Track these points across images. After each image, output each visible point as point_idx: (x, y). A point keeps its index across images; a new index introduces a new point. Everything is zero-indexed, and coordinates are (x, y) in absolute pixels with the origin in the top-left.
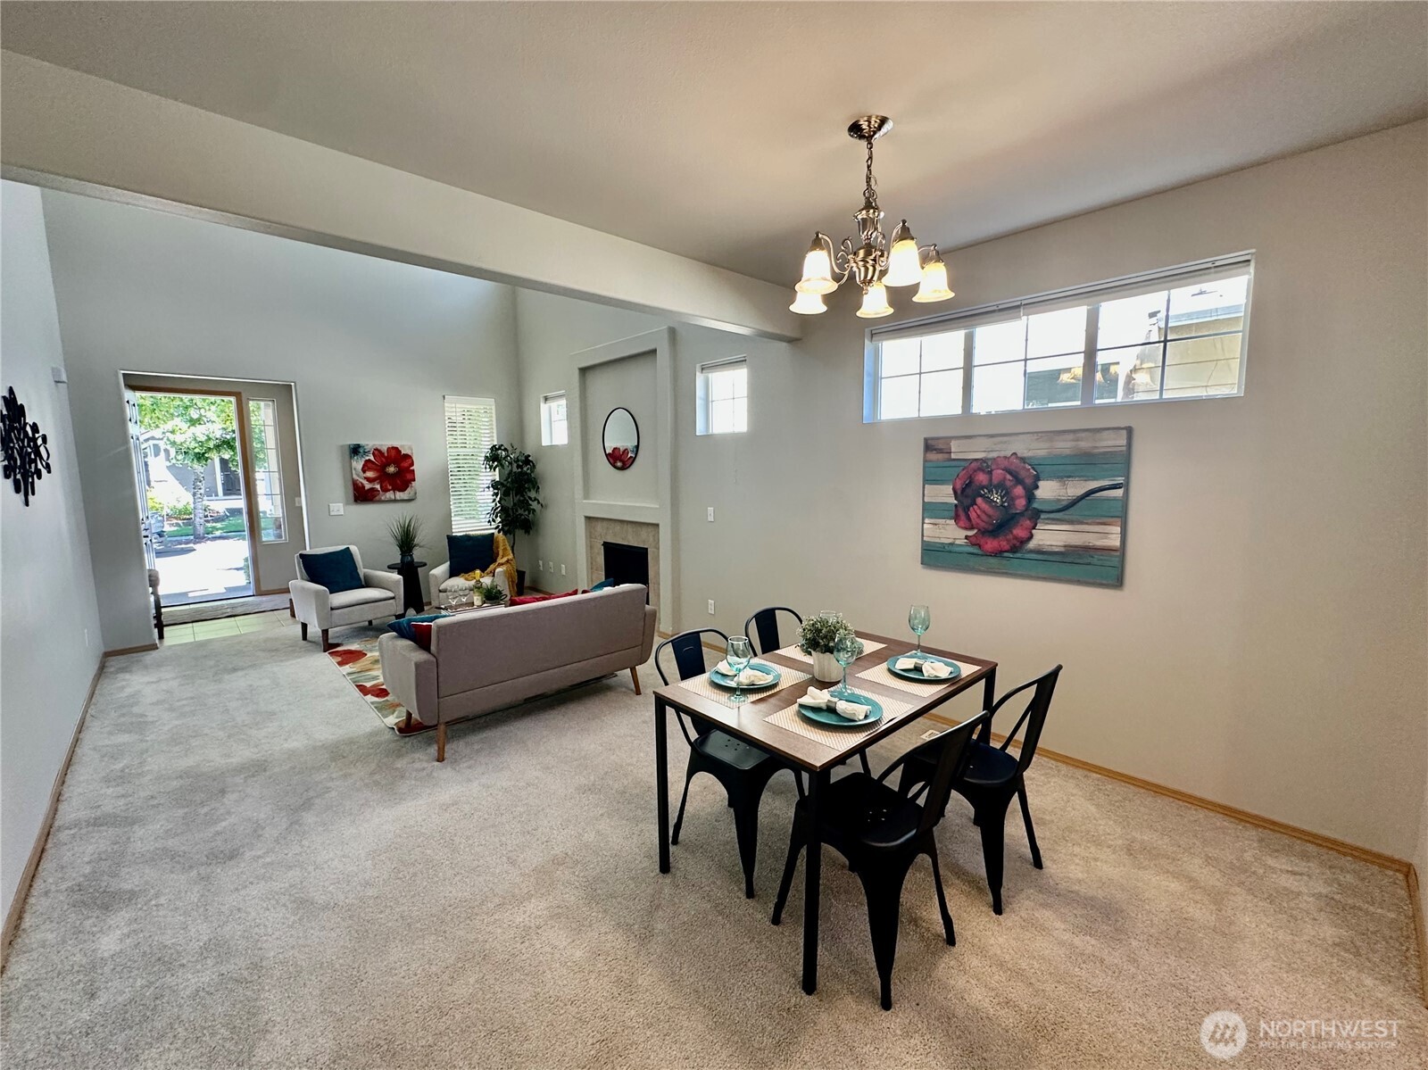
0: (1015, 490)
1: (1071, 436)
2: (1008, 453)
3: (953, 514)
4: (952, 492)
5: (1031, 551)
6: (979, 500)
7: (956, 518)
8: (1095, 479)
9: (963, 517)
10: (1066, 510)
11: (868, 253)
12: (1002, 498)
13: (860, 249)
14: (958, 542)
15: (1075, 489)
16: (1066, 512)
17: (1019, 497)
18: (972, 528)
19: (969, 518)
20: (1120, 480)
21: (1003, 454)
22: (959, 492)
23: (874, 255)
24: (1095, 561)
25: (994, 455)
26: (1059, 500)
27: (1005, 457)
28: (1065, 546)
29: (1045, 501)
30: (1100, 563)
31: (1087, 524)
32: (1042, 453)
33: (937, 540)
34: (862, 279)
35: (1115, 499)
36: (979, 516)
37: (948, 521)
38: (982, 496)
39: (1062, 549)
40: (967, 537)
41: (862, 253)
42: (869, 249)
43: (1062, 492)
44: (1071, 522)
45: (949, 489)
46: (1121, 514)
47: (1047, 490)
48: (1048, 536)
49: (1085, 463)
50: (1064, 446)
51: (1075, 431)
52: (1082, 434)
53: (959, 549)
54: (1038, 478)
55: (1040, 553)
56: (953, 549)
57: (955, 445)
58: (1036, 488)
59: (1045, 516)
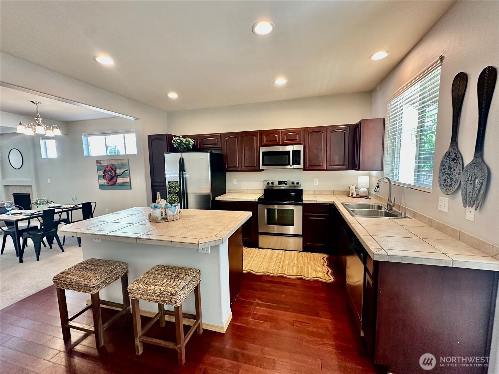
0: (113, 171)
1: (120, 160)
2: (111, 164)
4: (102, 172)
7: (104, 178)
8: (124, 169)
10: (121, 175)
12: (111, 173)
15: (122, 171)
17: (113, 173)
18: (107, 180)
19: (106, 178)
20: (128, 169)
22: (104, 172)
25: (108, 164)
26: (120, 173)
29: (118, 173)
30: (128, 185)
31: (124, 178)
32: (116, 163)
35: (128, 172)
36: (108, 177)
38: (107, 173)
39: (121, 183)
40: (106, 182)
43: (120, 171)
44: (122, 177)
46: (129, 175)
47: (118, 171)
48: (119, 180)
49: (122, 166)
50: (119, 162)
51: (121, 159)
52: (121, 160)
53: (106, 185)
54: (116, 169)
55: (118, 184)
56: (104, 185)
57: (102, 162)
58: (116, 171)
59: (118, 176)
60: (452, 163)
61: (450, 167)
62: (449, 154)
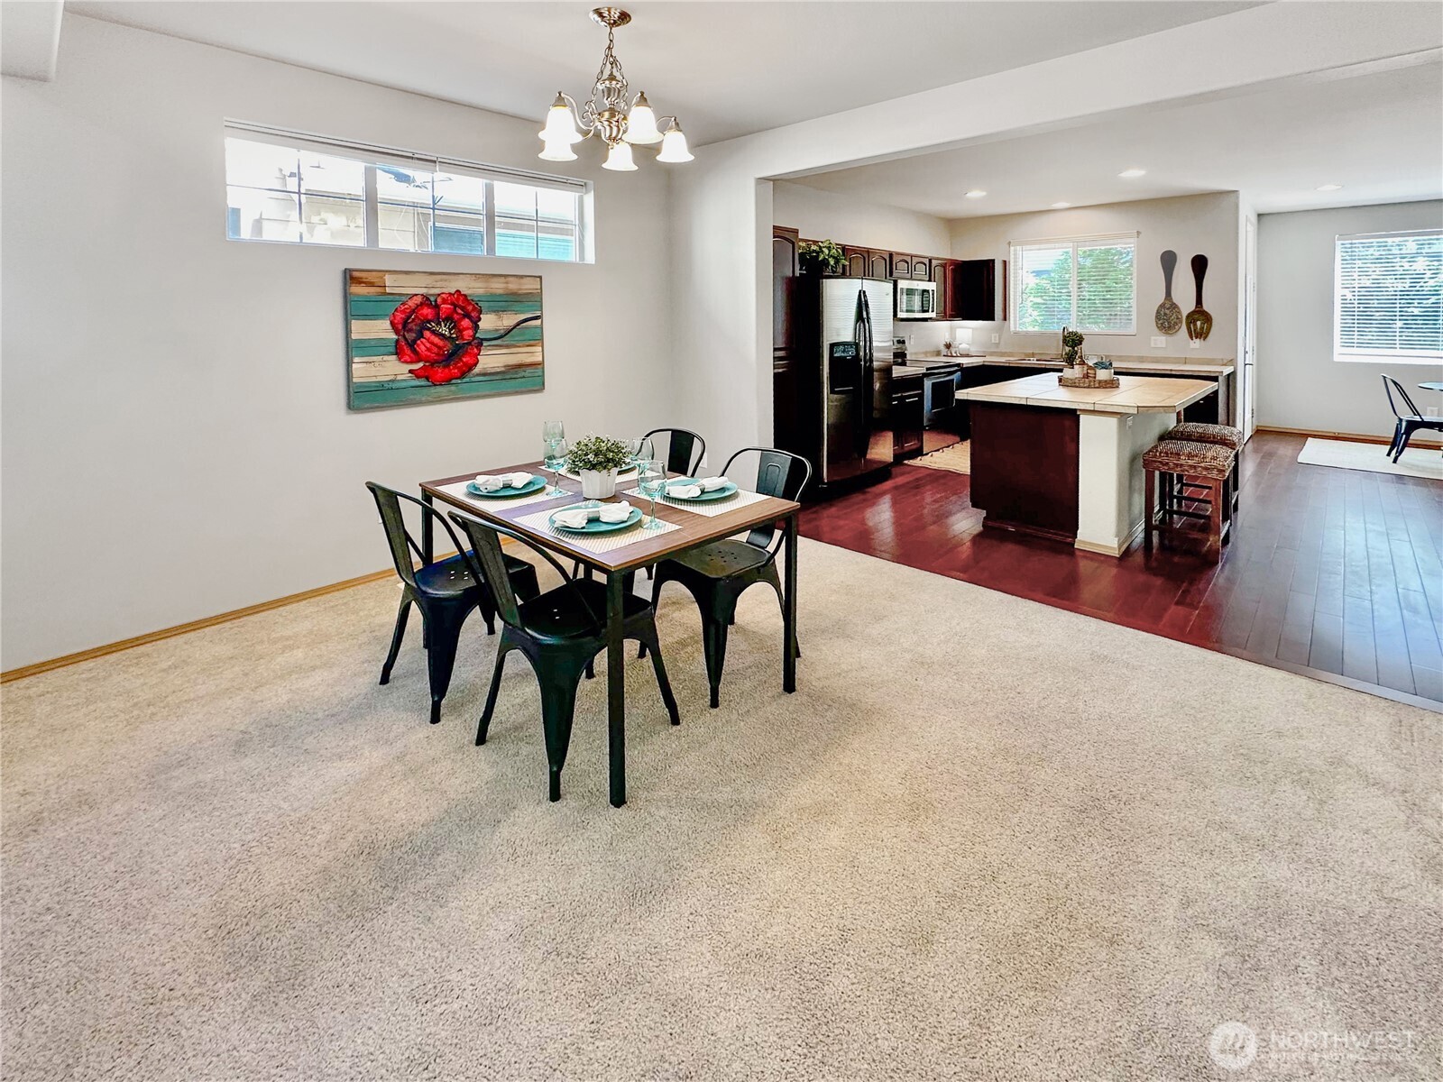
0: (462, 323)
1: (503, 279)
2: (453, 291)
3: (392, 349)
4: (390, 327)
5: (478, 375)
6: (427, 334)
7: (398, 353)
8: (522, 312)
9: (407, 350)
10: (502, 337)
11: (612, 116)
12: (450, 330)
13: (605, 111)
14: (399, 378)
15: (509, 320)
16: (503, 339)
17: (467, 328)
18: (418, 361)
19: (414, 351)
20: (538, 314)
21: (446, 291)
22: (400, 327)
23: (617, 118)
24: (526, 374)
25: (437, 291)
26: (497, 330)
27: (450, 294)
28: (505, 366)
29: (487, 331)
30: (530, 375)
31: (519, 347)
32: (481, 291)
33: (374, 379)
34: (607, 136)
35: (536, 327)
36: (428, 349)
37: (386, 358)
38: (429, 329)
39: (503, 369)
40: (411, 371)
41: (607, 115)
42: (613, 112)
43: (499, 323)
44: (507, 347)
45: (386, 324)
46: (537, 339)
47: (488, 322)
48: (490, 360)
49: (511, 300)
50: (498, 287)
51: (505, 276)
52: (510, 279)
53: (404, 384)
54: (480, 312)
55: (485, 375)
56: (394, 386)
57: (389, 280)
58: (480, 319)
59: (485, 344)
60: (1167, 312)
61: (1165, 314)
62: (1162, 306)
